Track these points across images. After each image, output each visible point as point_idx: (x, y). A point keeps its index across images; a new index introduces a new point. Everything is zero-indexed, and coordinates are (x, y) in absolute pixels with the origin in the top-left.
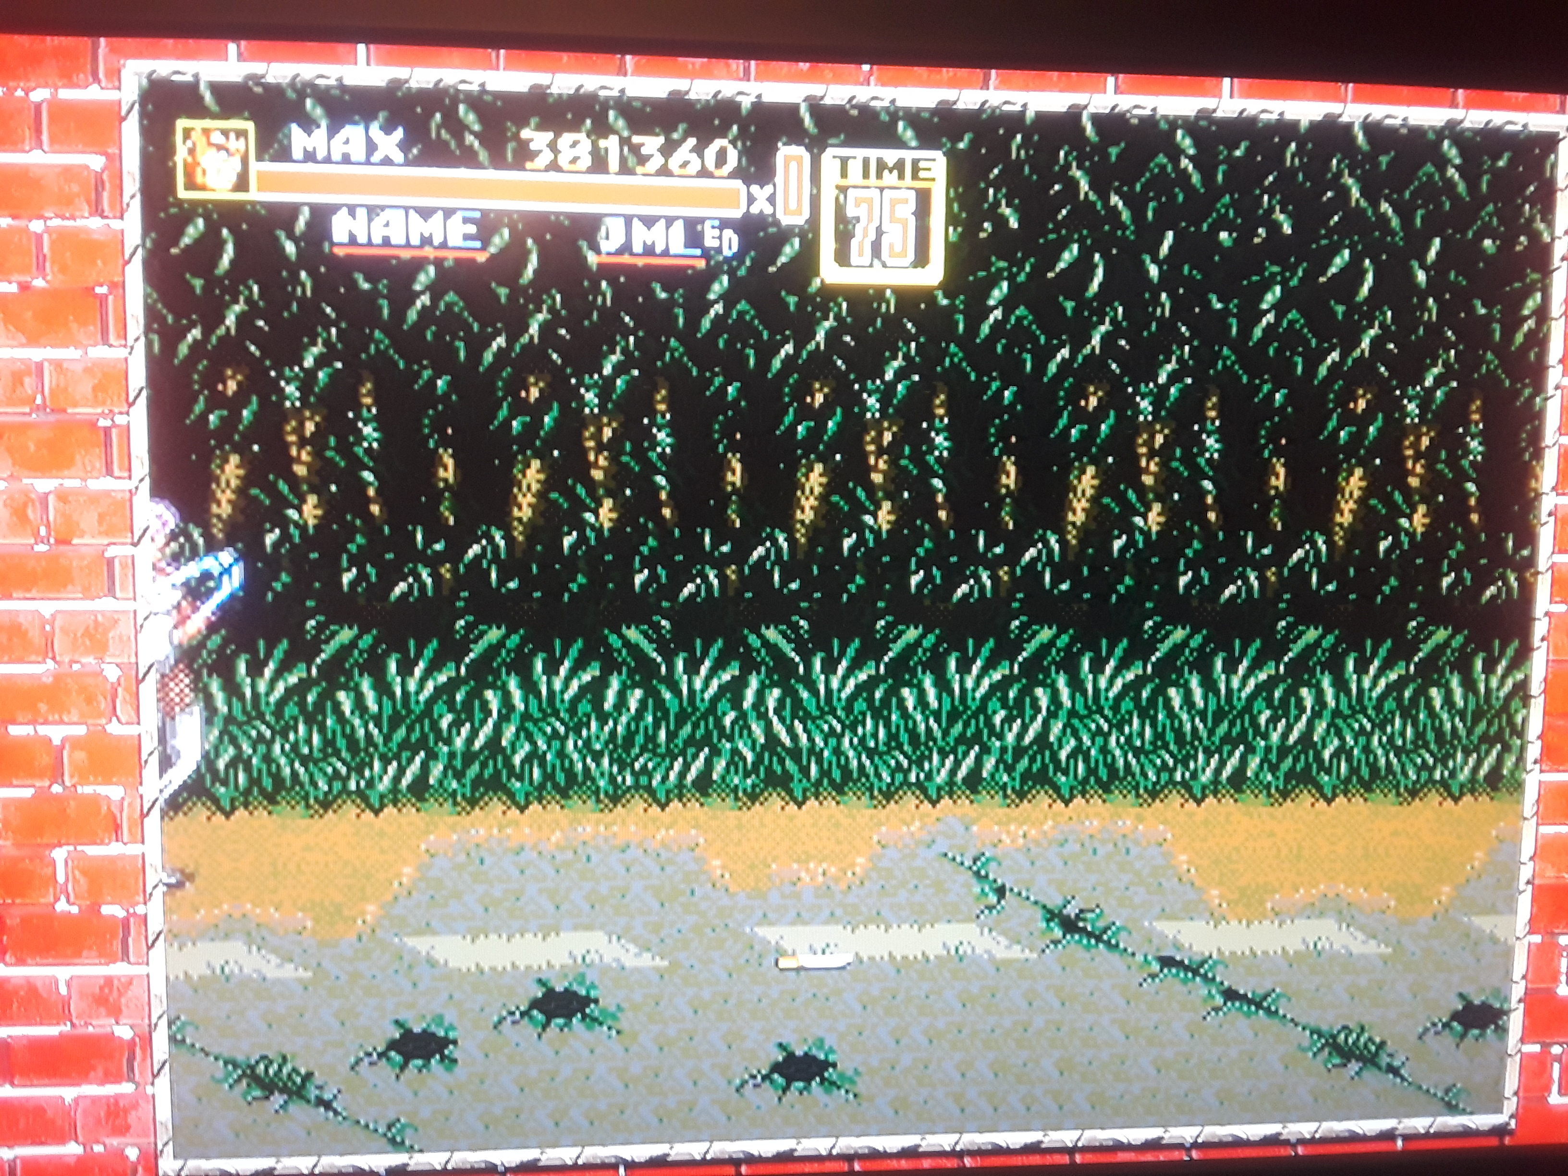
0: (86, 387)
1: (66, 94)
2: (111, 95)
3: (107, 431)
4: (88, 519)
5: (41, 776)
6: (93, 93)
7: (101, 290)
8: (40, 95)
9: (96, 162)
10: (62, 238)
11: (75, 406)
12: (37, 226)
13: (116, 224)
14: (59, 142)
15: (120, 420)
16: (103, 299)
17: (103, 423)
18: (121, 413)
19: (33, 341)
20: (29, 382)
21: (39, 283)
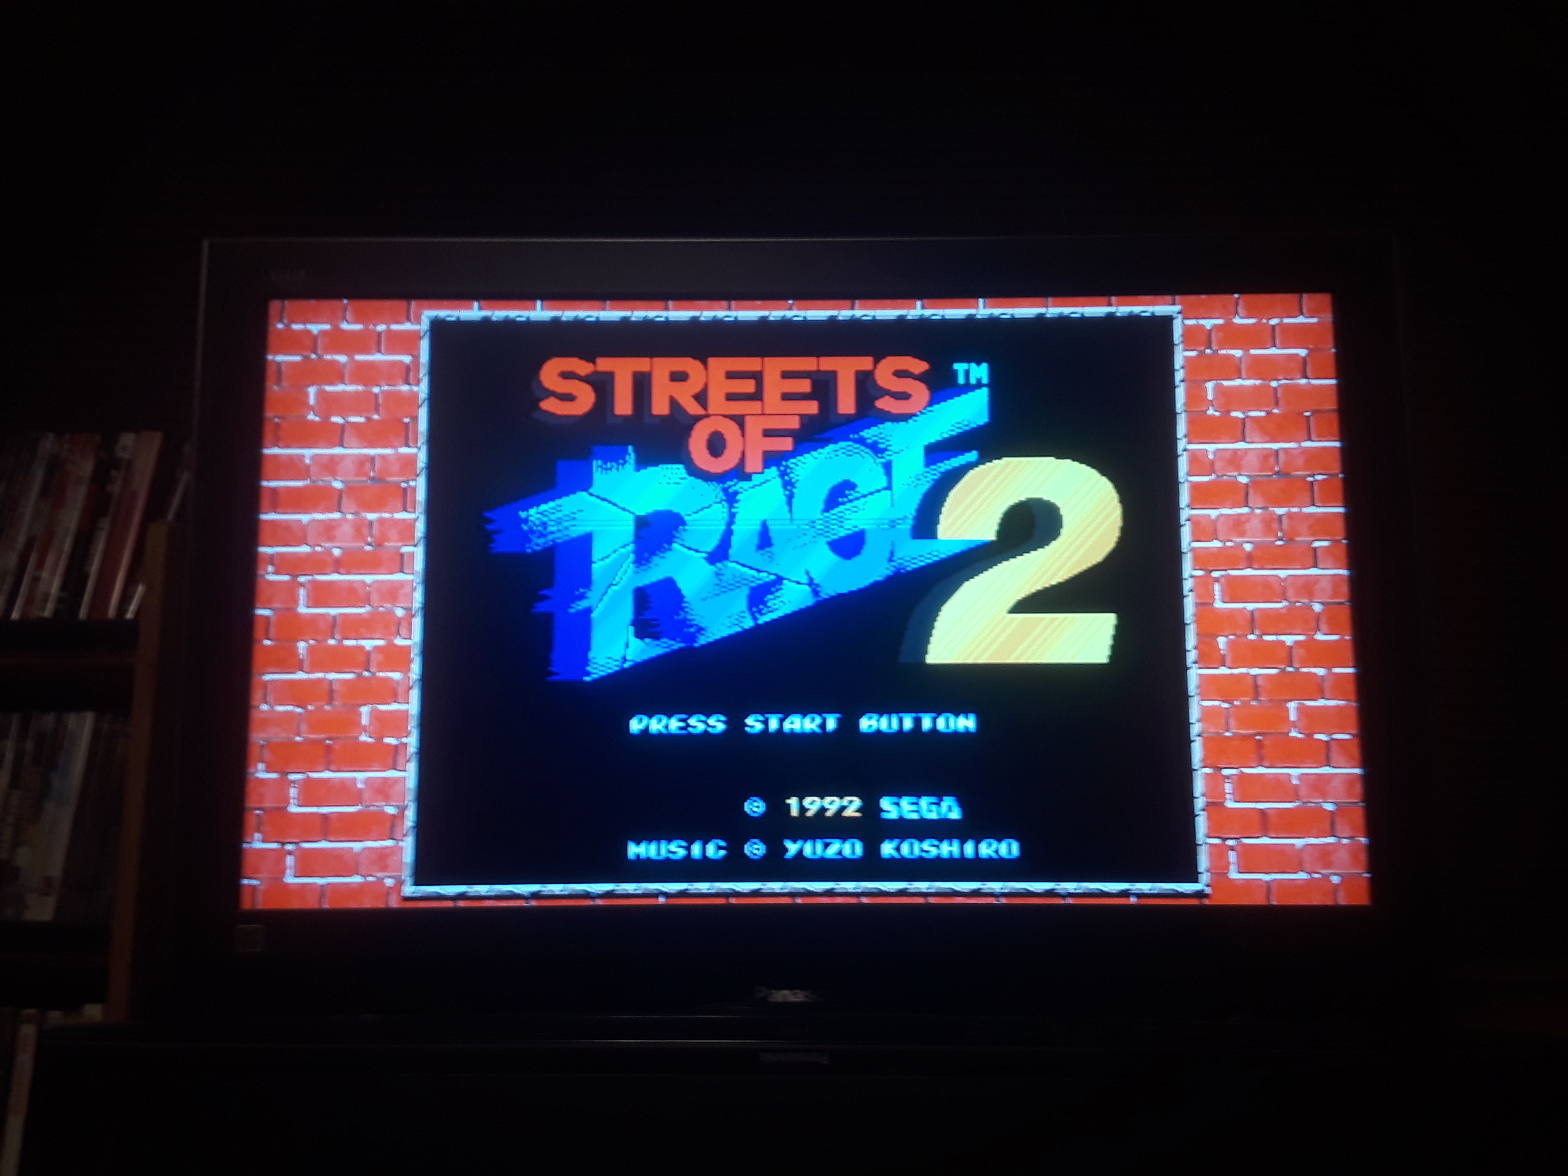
0: (396, 468)
1: (394, 327)
2: (415, 327)
3: (405, 490)
4: (393, 533)
5: (358, 667)
6: (408, 326)
7: (406, 420)
8: (381, 328)
9: (407, 359)
10: (387, 394)
11: (391, 476)
12: (376, 390)
13: (415, 389)
14: (390, 351)
15: (412, 483)
16: (407, 425)
17: (404, 485)
18: (412, 480)
19: (372, 445)
20: (368, 465)
21: (376, 417)
